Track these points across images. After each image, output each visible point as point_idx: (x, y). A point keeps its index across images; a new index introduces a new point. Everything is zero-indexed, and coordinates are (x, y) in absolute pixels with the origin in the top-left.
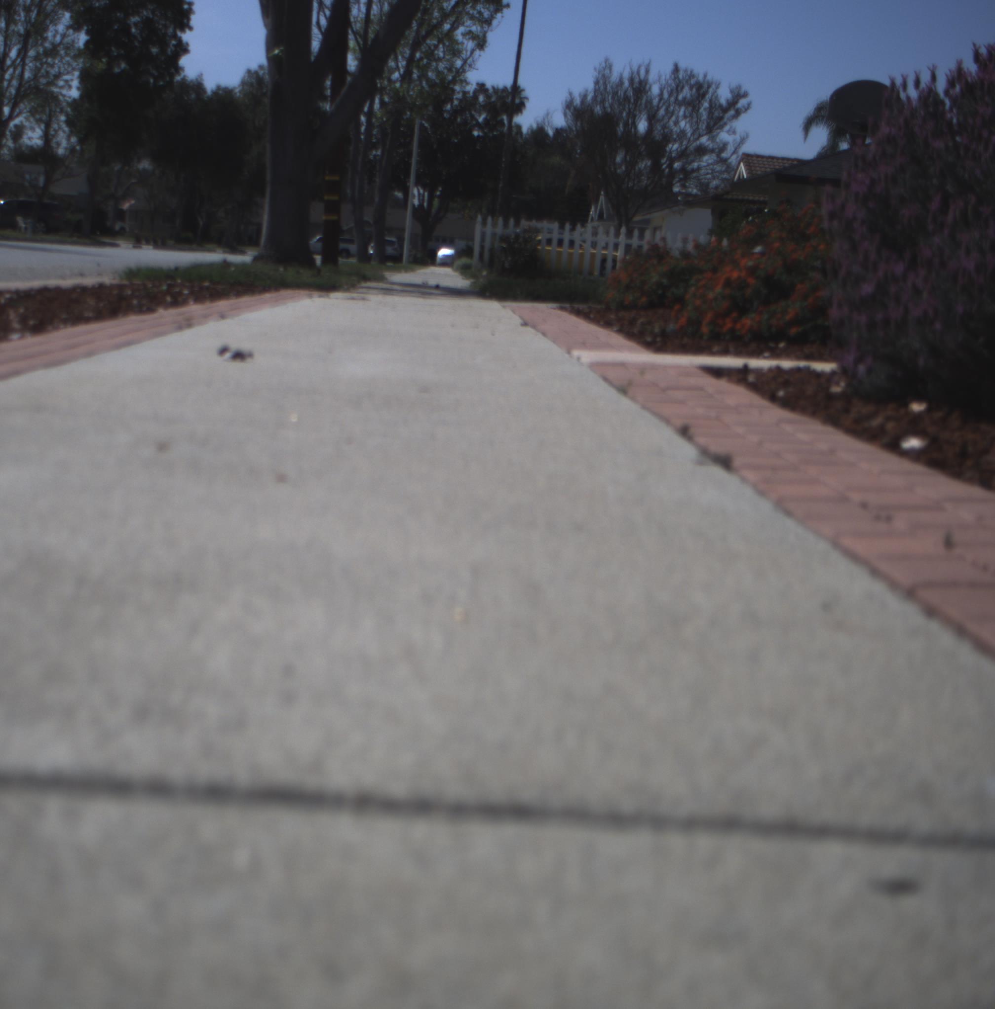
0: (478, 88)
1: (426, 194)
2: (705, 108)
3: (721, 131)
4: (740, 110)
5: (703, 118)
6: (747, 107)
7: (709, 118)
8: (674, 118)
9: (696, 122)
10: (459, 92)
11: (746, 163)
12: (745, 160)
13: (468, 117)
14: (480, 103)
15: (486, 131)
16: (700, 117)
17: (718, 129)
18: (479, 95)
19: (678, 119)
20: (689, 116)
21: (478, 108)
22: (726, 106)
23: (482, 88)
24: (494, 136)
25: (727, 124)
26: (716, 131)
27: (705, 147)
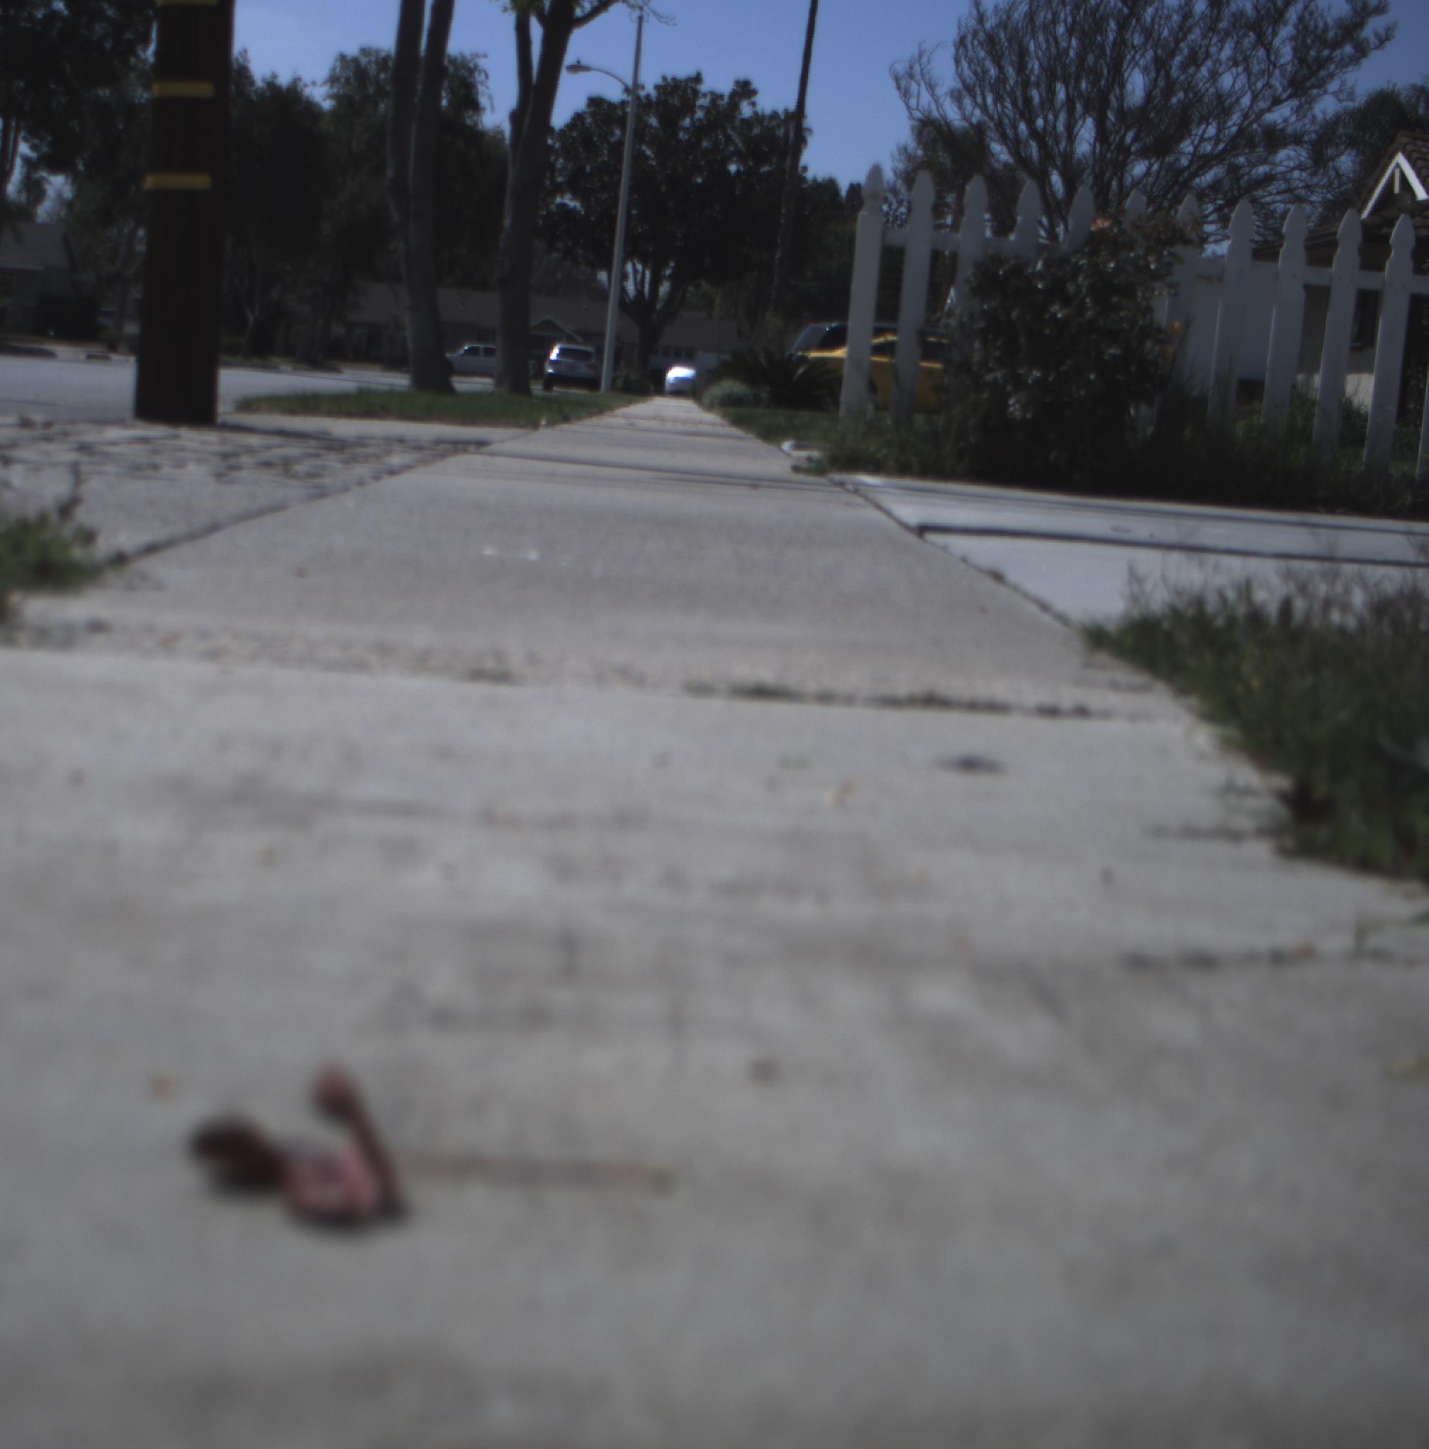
1: (648, 274)
2: (1288, 38)
3: (1321, 92)
4: (1368, 43)
5: (1282, 61)
6: (1383, 36)
7: (1296, 61)
8: (1209, 63)
9: (1263, 72)
10: (705, 95)
11: (1415, 155)
12: (1410, 148)
13: (721, 139)
14: (741, 114)
15: (751, 164)
16: (1273, 58)
17: (1313, 87)
18: (740, 101)
19: (1218, 66)
20: (1246, 59)
21: (738, 123)
22: (1336, 34)
23: (745, 89)
24: (764, 172)
25: (1336, 77)
26: (1310, 92)
27: (1283, 130)
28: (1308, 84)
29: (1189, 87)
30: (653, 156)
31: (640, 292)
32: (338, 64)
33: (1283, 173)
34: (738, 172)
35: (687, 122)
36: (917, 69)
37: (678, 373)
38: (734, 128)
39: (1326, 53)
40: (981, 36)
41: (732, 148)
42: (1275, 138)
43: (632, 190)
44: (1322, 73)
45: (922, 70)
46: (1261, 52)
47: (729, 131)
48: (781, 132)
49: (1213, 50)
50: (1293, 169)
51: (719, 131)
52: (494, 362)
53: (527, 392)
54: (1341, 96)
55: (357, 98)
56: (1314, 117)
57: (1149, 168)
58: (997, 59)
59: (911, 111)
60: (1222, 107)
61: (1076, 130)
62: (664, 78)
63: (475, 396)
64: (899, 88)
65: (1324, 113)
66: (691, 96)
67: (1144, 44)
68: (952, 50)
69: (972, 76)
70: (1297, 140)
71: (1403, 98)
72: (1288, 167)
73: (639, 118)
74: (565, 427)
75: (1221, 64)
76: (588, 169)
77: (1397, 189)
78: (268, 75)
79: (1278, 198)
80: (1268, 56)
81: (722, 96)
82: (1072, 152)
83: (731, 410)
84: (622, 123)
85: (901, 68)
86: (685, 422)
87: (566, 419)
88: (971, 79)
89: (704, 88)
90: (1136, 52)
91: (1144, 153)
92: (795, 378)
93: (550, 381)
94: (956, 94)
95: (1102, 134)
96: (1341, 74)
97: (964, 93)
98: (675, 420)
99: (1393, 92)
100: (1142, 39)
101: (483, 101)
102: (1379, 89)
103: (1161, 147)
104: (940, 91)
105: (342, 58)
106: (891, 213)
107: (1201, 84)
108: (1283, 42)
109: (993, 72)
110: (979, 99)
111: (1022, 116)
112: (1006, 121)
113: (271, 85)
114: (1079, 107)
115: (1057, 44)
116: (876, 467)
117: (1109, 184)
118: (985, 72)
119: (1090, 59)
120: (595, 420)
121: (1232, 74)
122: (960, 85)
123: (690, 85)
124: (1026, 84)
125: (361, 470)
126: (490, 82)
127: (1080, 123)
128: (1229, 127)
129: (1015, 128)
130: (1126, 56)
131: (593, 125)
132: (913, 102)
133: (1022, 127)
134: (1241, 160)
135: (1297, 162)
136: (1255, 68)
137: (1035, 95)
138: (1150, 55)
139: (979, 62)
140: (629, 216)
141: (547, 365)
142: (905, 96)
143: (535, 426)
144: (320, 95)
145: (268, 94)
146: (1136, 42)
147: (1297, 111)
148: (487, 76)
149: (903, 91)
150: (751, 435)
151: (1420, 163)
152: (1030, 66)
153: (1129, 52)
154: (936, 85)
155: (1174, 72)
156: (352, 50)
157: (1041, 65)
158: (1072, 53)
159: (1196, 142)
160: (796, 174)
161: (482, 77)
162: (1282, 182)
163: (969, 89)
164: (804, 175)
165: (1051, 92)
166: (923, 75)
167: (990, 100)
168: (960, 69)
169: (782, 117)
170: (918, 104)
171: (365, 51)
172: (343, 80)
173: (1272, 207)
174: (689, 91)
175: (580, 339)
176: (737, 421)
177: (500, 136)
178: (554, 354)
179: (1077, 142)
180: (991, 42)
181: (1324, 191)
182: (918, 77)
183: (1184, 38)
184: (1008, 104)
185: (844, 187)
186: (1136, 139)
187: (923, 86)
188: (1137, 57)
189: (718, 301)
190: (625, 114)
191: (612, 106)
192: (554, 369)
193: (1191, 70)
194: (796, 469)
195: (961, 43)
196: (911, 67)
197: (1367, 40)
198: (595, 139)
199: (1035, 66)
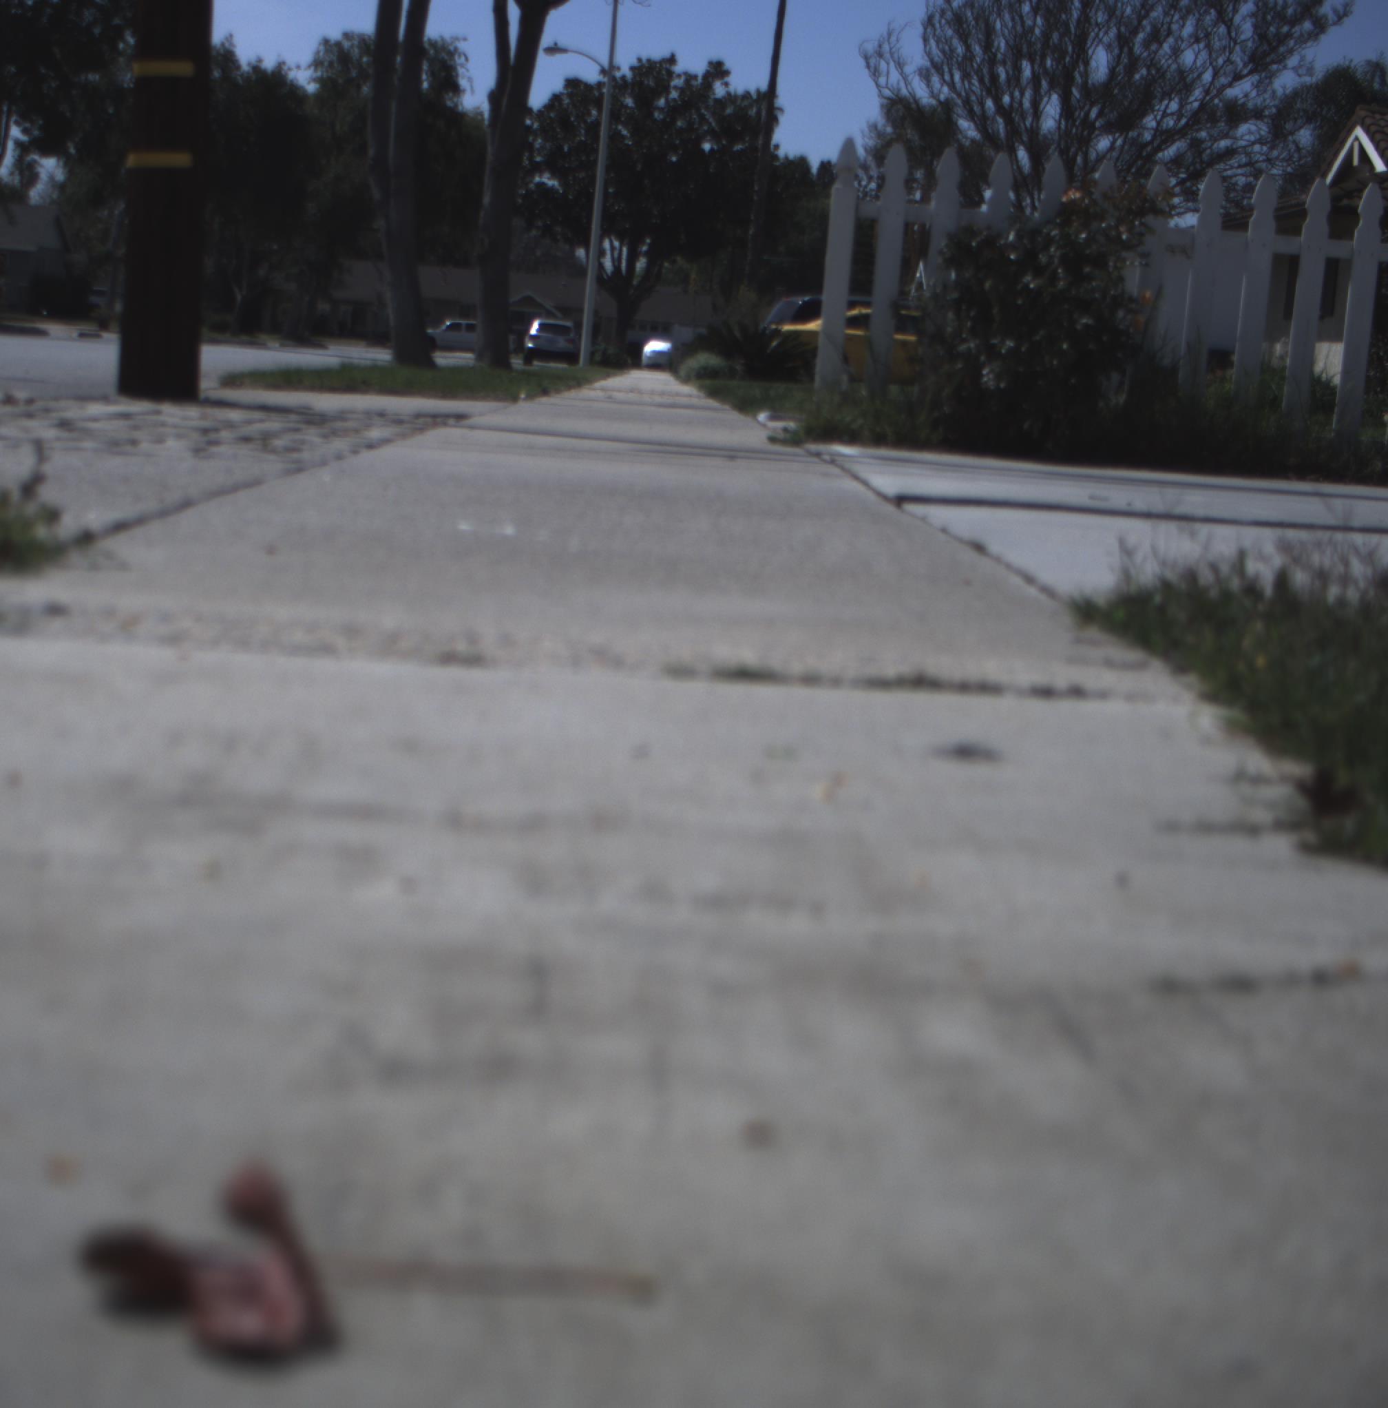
0: (712, 70)
1: (625, 250)
2: (1248, 15)
3: (1280, 67)
4: (1327, 19)
5: (1243, 37)
6: (1341, 12)
7: (1256, 37)
8: (1171, 40)
9: (1225, 48)
10: (679, 76)
11: (1373, 128)
12: (1368, 121)
13: (695, 119)
14: (714, 94)
15: (724, 142)
16: (1233, 34)
17: (1273, 62)
18: (713, 81)
19: (1180, 43)
20: (1207, 35)
21: (711, 102)
22: (1295, 11)
23: (718, 70)
24: (738, 151)
25: (1295, 53)
26: (1270, 67)
27: (1244, 105)
28: (1268, 60)
29: (1152, 64)
30: (628, 135)
31: (617, 268)
32: (322, 48)
33: (1245, 147)
34: (712, 150)
35: (662, 102)
36: (886, 47)
37: (655, 346)
38: (707, 108)
39: (1285, 29)
40: (949, 15)
41: (705, 128)
42: (1236, 113)
43: (608, 169)
44: (1282, 49)
45: (891, 49)
46: (1222, 29)
47: (703, 111)
48: (753, 112)
49: (1175, 27)
50: (1253, 143)
51: (693, 111)
52: (474, 337)
53: (507, 366)
54: (1300, 72)
55: (340, 81)
56: (1274, 92)
57: (1113, 143)
58: (964, 37)
59: (881, 89)
60: (1183, 83)
61: (1042, 106)
62: (640, 60)
63: (455, 370)
64: (868, 66)
65: (1284, 88)
66: (666, 77)
67: (1108, 21)
68: (920, 29)
69: (940, 54)
70: (1258, 114)
71: (1359, 75)
72: (1248, 141)
73: (615, 99)
74: (544, 400)
75: (1183, 41)
76: (566, 148)
77: (1356, 162)
78: (253, 59)
79: (1240, 171)
80: (1229, 33)
81: (695, 77)
82: (1038, 128)
83: (708, 382)
84: (598, 103)
85: (870, 47)
86: (662, 394)
87: (545, 392)
88: (939, 57)
89: (678, 68)
90: (1100, 30)
91: (1109, 128)
92: (769, 351)
93: (531, 355)
94: (924, 72)
95: (1067, 110)
96: (1300, 50)
97: (933, 71)
98: (652, 393)
99: (1349, 67)
100: (1106, 17)
101: (463, 83)
102: (1335, 64)
103: (1125, 122)
104: (909, 69)
105: (326, 42)
106: (861, 189)
107: (1163, 61)
108: (1244, 19)
109: (960, 50)
110: (947, 77)
111: (989, 92)
112: (973, 98)
113: (257, 69)
114: (1044, 84)
115: (1023, 23)
116: (852, 438)
117: (1074, 159)
118: (952, 50)
119: (1055, 37)
120: (573, 393)
121: (1193, 50)
122: (928, 64)
123: (664, 66)
124: (992, 61)
125: (339, 444)
126: (470, 65)
127: (1045, 99)
128: (1191, 103)
129: (982, 104)
130: (1089, 34)
131: (571, 106)
132: (882, 80)
133: (989, 104)
134: (1203, 134)
135: (1258, 136)
136: (1217, 44)
137: (1002, 73)
138: (1113, 32)
139: (946, 41)
140: (606, 195)
141: (527, 339)
142: (874, 75)
143: (515, 399)
144: (305, 78)
145: (254, 77)
146: (1099, 20)
147: (1257, 86)
148: (467, 59)
149: (872, 70)
150: (727, 407)
151: (1378, 137)
152: (996, 44)
153: (1093, 30)
154: (904, 64)
155: (1137, 49)
156: (335, 35)
157: (1007, 43)
158: (1037, 31)
159: (1159, 118)
160: (768, 151)
161: (463, 59)
162: (1243, 156)
163: (937, 67)
164: (776, 153)
165: (1018, 69)
166: (892, 54)
167: (957, 77)
168: (928, 48)
169: (755, 96)
170: (887, 84)
171: (347, 35)
172: (326, 64)
173: (1234, 180)
174: (664, 72)
175: (559, 314)
176: (713, 393)
177: (479, 117)
178: (534, 329)
179: (1043, 118)
180: (958, 21)
181: (1285, 164)
182: (887, 55)
183: (1147, 15)
184: (975, 82)
185: (815, 165)
186: (1100, 115)
187: (892, 64)
188: (1101, 34)
189: (693, 276)
190: (602, 95)
191: (588, 87)
192: (534, 343)
193: (1154, 47)
194: (772, 440)
195: (929, 22)
196: (880, 46)
197: (1325, 17)
198: (572, 119)
199: (1001, 44)
